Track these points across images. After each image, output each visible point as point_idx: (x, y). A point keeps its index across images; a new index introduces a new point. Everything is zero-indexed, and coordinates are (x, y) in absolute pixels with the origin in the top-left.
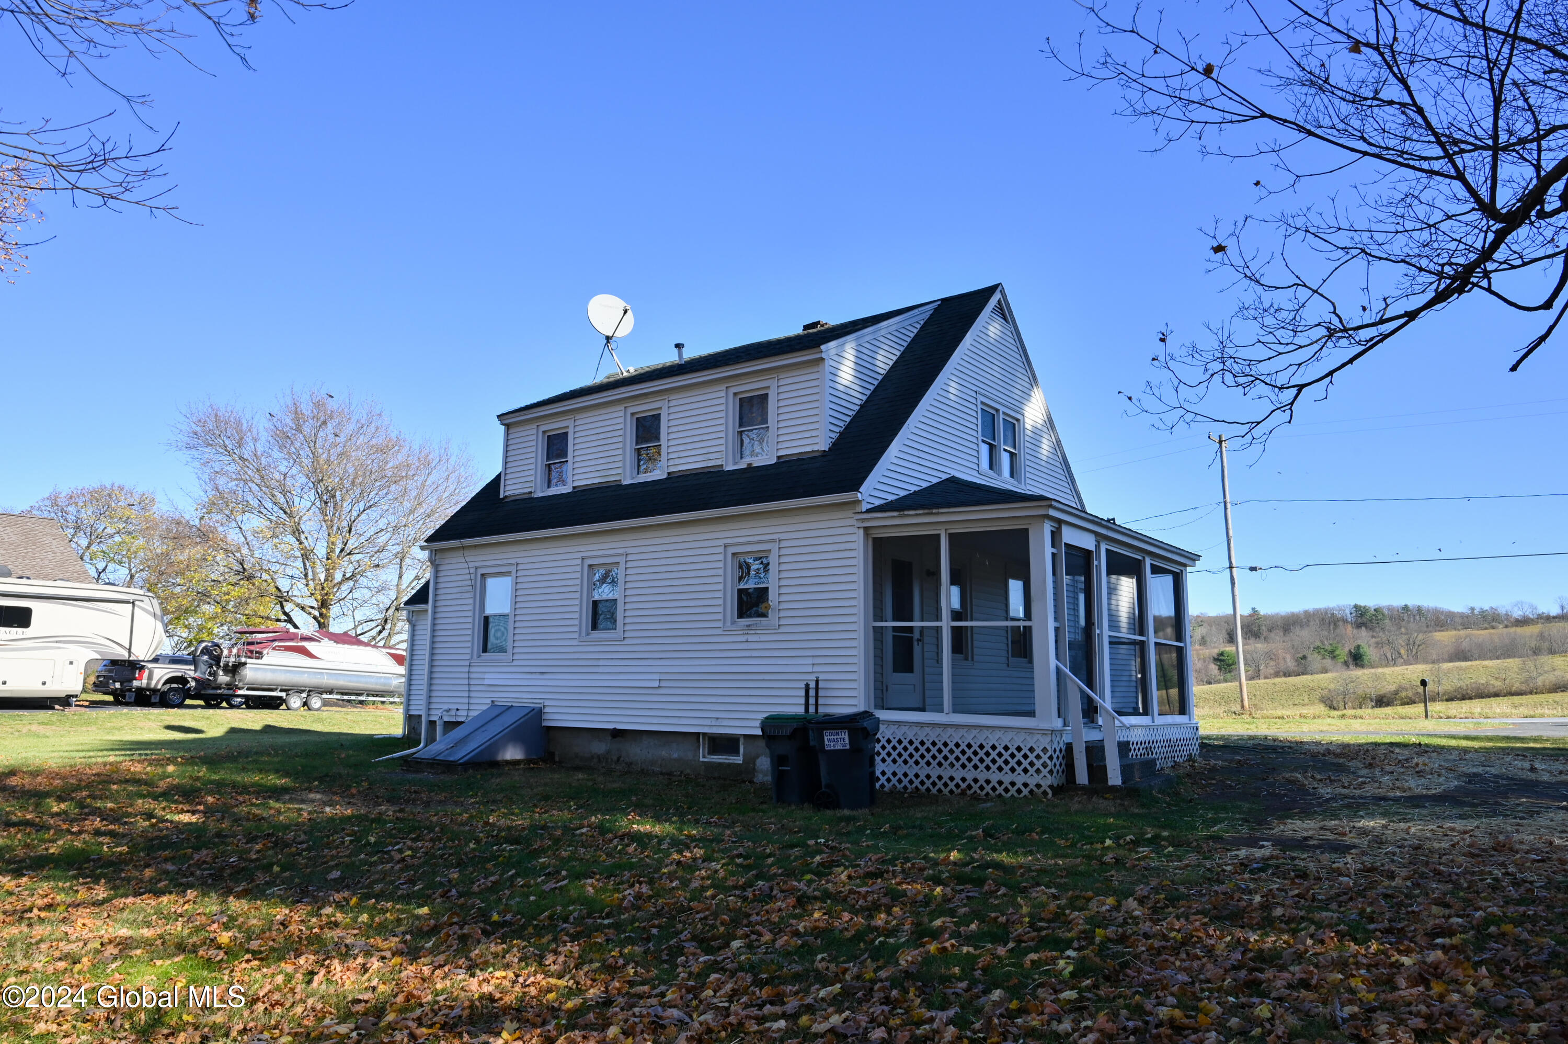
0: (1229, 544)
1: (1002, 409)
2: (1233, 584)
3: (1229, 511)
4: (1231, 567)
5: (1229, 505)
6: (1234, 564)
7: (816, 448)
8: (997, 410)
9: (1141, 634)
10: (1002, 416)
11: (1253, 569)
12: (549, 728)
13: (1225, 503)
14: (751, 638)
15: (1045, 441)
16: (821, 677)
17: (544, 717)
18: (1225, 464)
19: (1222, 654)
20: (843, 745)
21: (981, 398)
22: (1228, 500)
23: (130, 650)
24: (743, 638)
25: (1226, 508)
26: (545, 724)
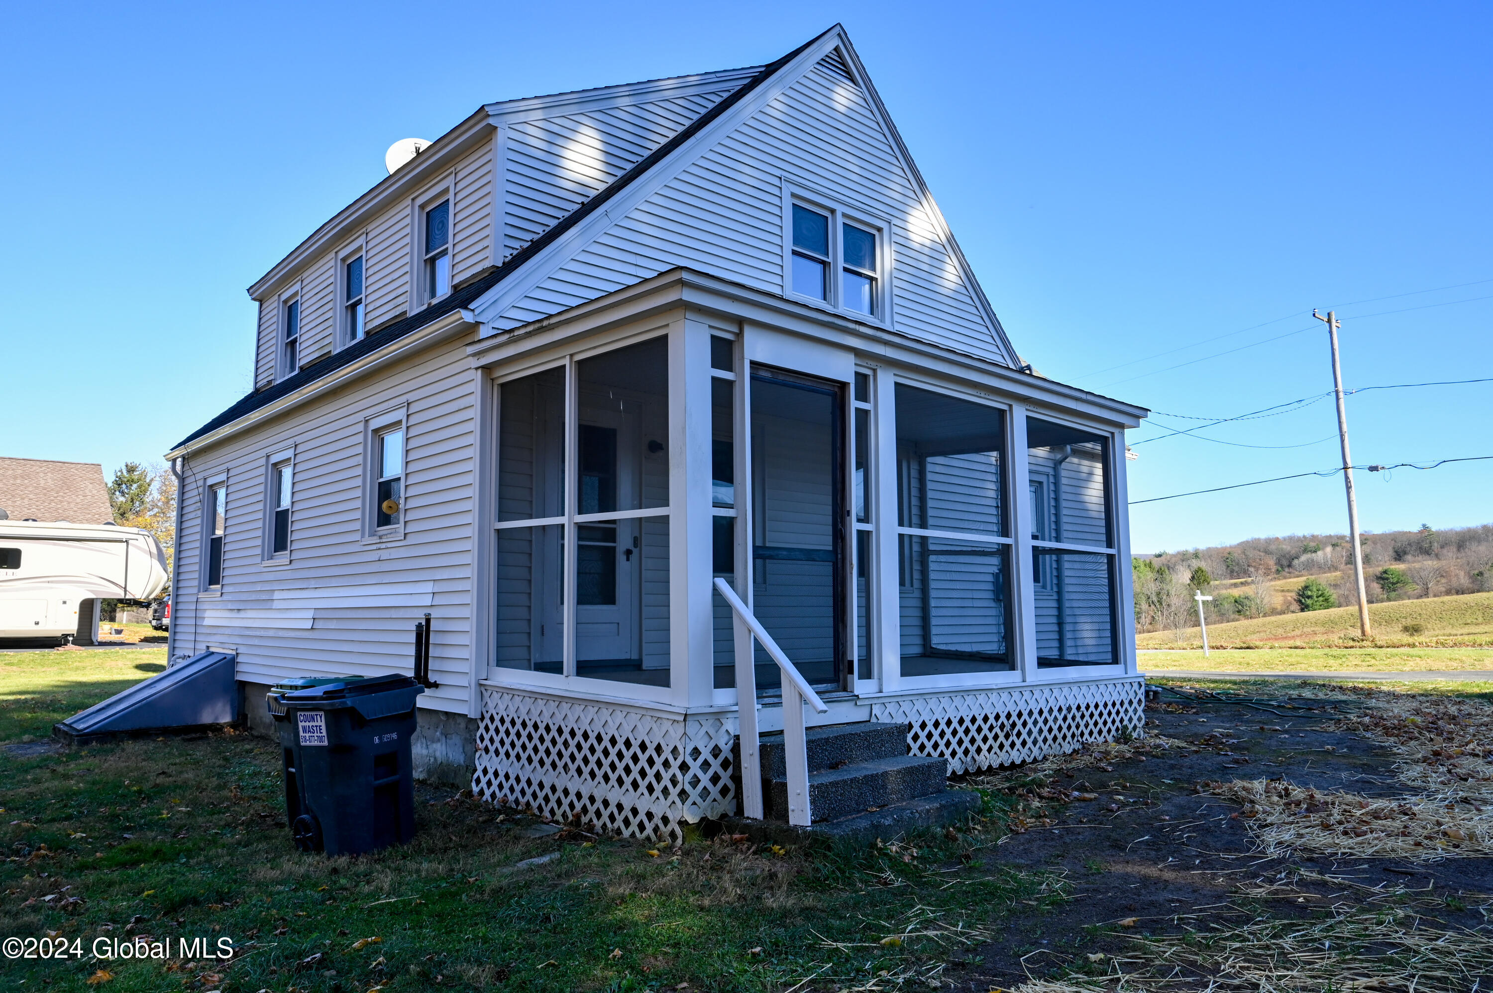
0: (1342, 441)
1: (840, 209)
2: (1348, 488)
3: (1342, 401)
4: (1345, 468)
5: (1341, 395)
6: (1350, 465)
7: (487, 264)
8: (833, 211)
9: (1005, 532)
10: (840, 220)
11: (1373, 469)
12: (243, 684)
13: (1337, 392)
14: (385, 555)
15: (950, 269)
16: (435, 614)
17: (239, 668)
18: (1336, 346)
19: (1385, 572)
20: (320, 739)
21: (788, 189)
22: (1340, 388)
23: (125, 591)
24: (374, 556)
25: (1338, 399)
26: (240, 677)
